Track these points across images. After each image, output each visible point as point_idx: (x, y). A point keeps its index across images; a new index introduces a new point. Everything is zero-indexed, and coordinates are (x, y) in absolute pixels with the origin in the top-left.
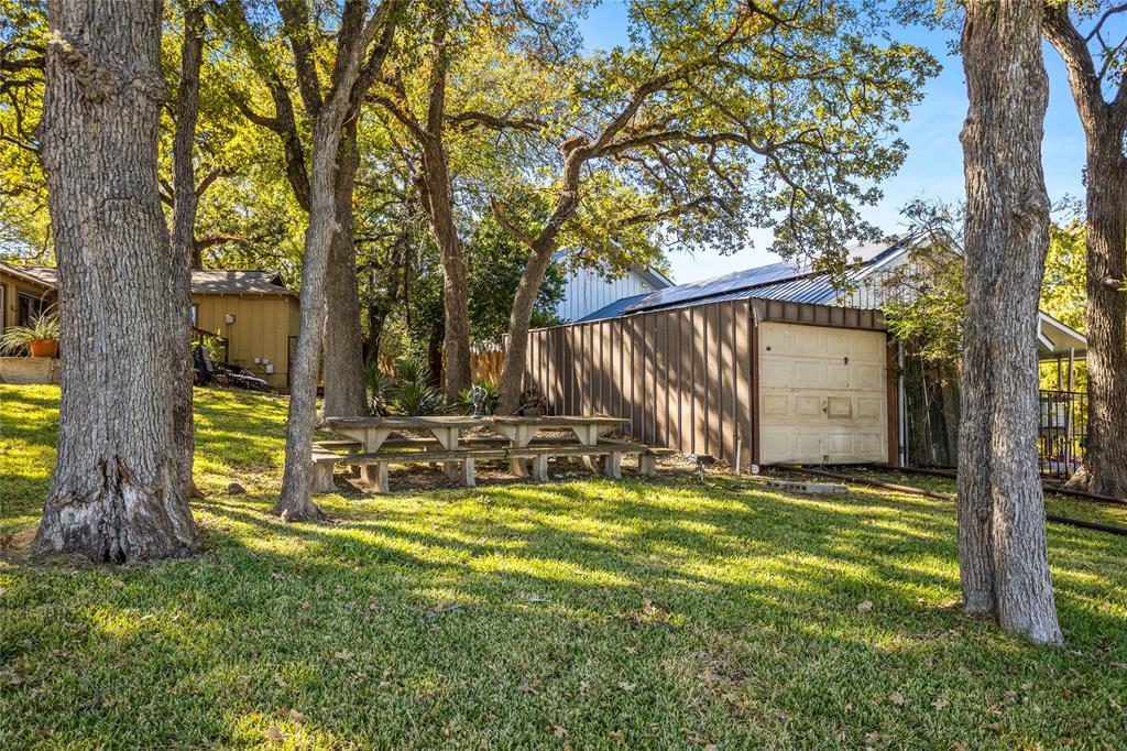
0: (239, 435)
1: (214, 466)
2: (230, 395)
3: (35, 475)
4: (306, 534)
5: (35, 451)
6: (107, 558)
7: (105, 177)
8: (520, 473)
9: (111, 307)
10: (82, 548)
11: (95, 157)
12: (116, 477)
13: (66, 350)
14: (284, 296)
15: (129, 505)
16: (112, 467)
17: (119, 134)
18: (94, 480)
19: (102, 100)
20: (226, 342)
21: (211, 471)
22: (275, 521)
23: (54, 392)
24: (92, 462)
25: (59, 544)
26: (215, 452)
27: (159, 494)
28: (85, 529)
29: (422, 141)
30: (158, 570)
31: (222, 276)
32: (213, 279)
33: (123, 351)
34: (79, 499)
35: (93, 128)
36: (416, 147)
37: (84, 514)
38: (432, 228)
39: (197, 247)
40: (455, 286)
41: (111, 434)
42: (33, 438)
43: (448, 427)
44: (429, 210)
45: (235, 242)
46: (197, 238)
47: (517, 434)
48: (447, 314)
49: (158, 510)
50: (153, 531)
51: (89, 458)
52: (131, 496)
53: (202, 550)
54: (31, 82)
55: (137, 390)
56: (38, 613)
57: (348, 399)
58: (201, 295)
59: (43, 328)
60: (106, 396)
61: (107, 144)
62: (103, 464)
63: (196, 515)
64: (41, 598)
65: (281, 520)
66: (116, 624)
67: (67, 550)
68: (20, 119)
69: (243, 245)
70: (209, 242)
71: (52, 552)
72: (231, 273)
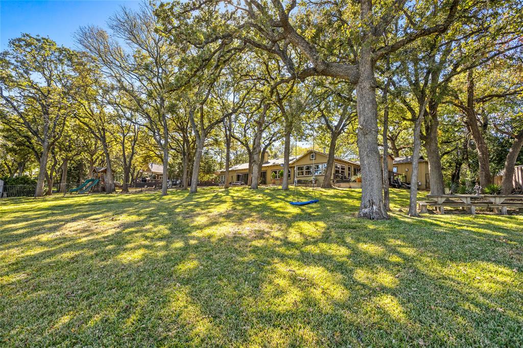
0: (404, 200)
1: (397, 206)
2: (405, 191)
3: (358, 205)
4: (413, 219)
5: (358, 201)
6: (370, 219)
7: (368, 147)
8: (497, 212)
9: (370, 171)
10: (366, 216)
11: (366, 144)
12: (372, 204)
13: (363, 180)
14: (423, 162)
15: (374, 209)
16: (371, 201)
17: (370, 139)
18: (368, 204)
19: (367, 134)
20: (406, 177)
21: (396, 207)
22: (407, 216)
23: (360, 190)
24: (368, 200)
25: (362, 215)
26: (397, 203)
27: (380, 207)
28: (367, 213)
29: (465, 110)
30: (379, 221)
31: (404, 158)
32: (402, 159)
33: (372, 179)
34: (366, 207)
35: (366, 139)
36: (464, 113)
37: (366, 210)
38: (472, 136)
39: (398, 150)
40: (483, 154)
41: (371, 195)
42: (357, 199)
43: (466, 198)
44: (470, 131)
45: (408, 147)
46: (397, 148)
47: (495, 200)
48: (479, 163)
49: (380, 210)
50: (379, 214)
51: (367, 200)
52: (375, 207)
53: (389, 219)
54: (355, 120)
55: (375, 187)
56: (359, 224)
57: (438, 191)
58: (398, 164)
59: (359, 176)
60: (369, 188)
61: (368, 142)
62: (369, 201)
63: (388, 213)
64: (359, 222)
65: (409, 216)
66: (372, 227)
67: (363, 216)
68: (353, 128)
69: (411, 148)
70: (401, 149)
71: (361, 217)
72: (407, 157)
